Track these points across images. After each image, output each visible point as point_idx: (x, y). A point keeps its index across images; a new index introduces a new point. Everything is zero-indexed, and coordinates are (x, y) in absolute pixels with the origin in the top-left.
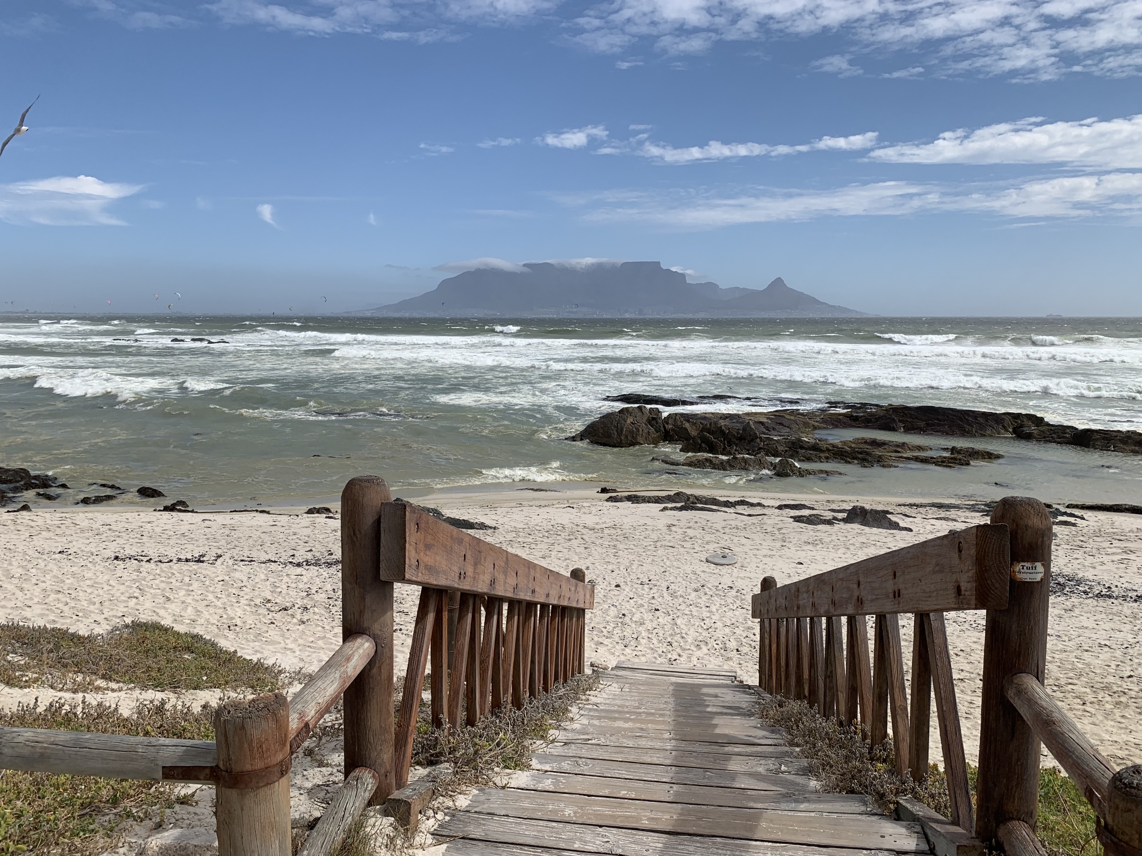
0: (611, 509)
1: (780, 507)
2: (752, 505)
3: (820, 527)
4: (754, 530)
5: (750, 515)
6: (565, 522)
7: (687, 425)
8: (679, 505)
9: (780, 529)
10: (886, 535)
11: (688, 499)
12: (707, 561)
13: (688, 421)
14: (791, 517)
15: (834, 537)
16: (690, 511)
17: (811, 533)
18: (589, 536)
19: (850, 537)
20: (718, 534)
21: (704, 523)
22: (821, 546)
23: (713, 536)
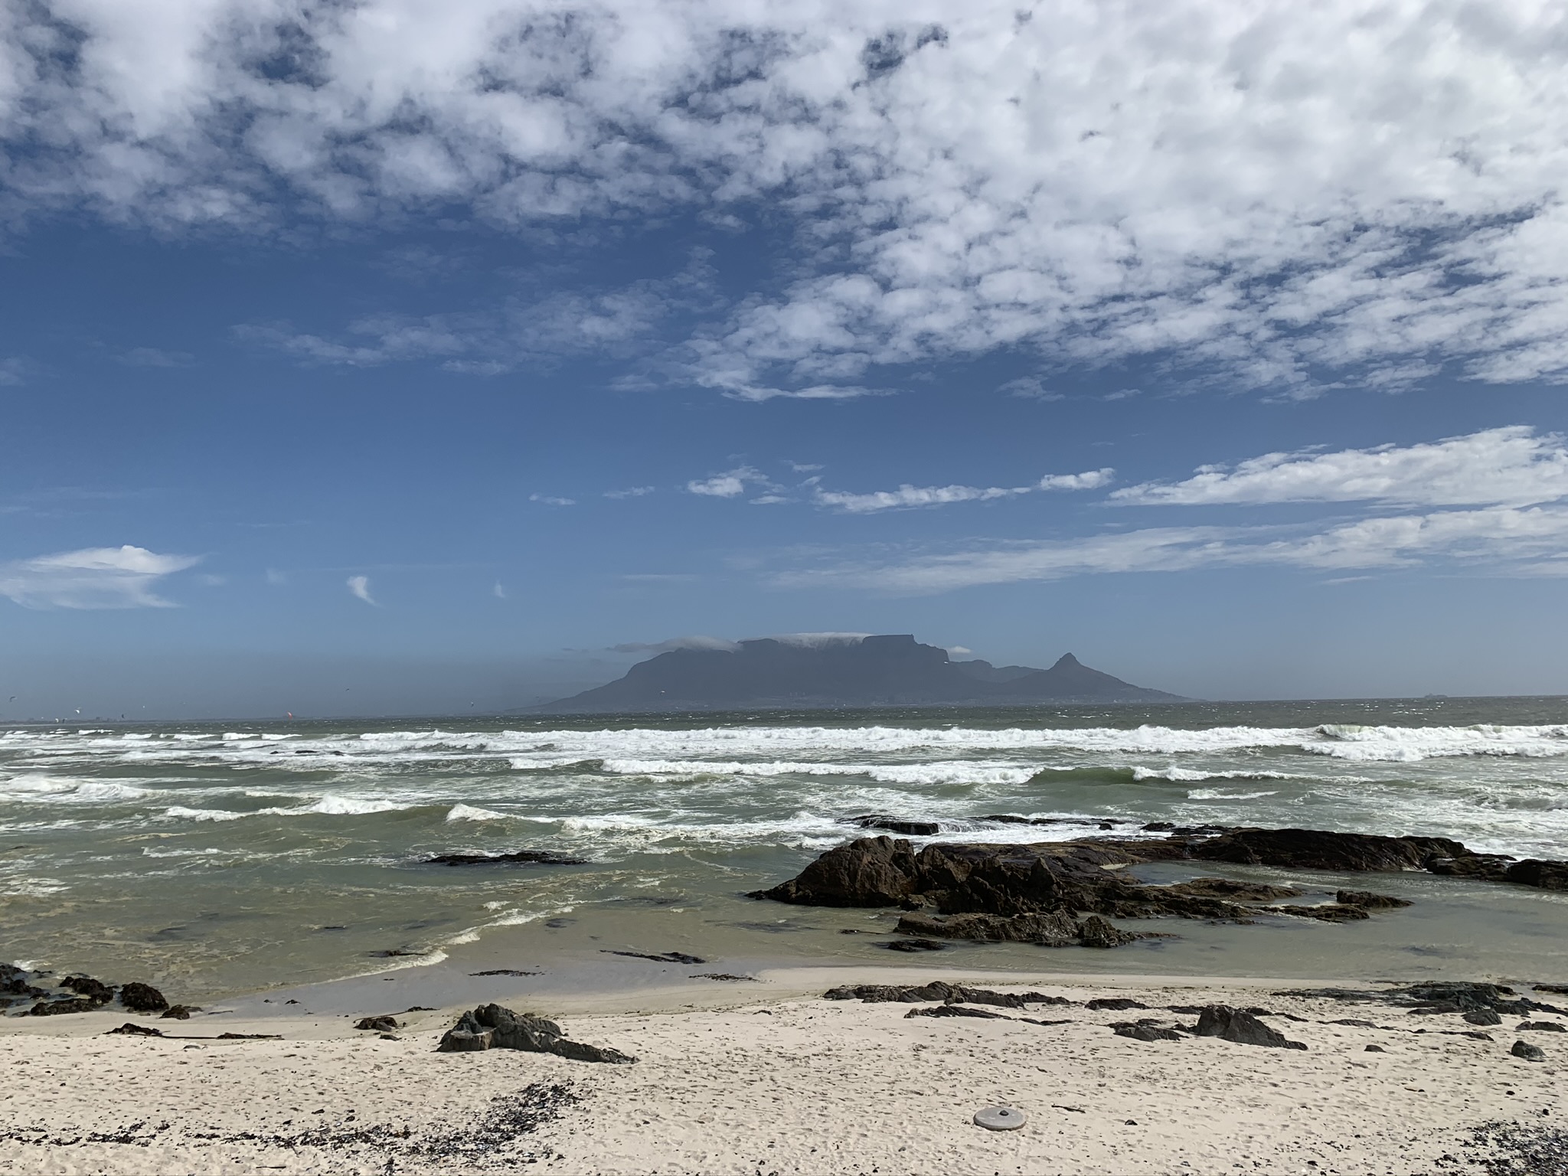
0: (830, 1015)
1: (1094, 1005)
2: (1050, 1001)
3: (1159, 1044)
4: (1054, 1054)
5: (1045, 1023)
6: (750, 1044)
7: (950, 865)
8: (935, 1005)
9: (1094, 1050)
10: (1265, 1057)
11: (950, 994)
12: (976, 1123)
13: (952, 859)
14: (1111, 1026)
15: (1183, 1065)
16: (951, 1017)
17: (1145, 1055)
18: (784, 1073)
19: (1208, 1064)
20: (996, 1063)
21: (973, 1040)
22: (1162, 1083)
23: (987, 1067)
